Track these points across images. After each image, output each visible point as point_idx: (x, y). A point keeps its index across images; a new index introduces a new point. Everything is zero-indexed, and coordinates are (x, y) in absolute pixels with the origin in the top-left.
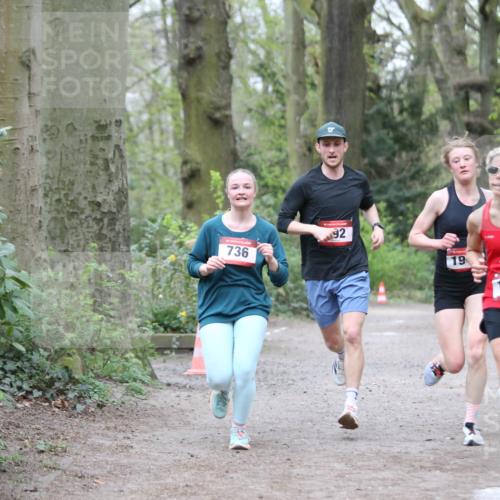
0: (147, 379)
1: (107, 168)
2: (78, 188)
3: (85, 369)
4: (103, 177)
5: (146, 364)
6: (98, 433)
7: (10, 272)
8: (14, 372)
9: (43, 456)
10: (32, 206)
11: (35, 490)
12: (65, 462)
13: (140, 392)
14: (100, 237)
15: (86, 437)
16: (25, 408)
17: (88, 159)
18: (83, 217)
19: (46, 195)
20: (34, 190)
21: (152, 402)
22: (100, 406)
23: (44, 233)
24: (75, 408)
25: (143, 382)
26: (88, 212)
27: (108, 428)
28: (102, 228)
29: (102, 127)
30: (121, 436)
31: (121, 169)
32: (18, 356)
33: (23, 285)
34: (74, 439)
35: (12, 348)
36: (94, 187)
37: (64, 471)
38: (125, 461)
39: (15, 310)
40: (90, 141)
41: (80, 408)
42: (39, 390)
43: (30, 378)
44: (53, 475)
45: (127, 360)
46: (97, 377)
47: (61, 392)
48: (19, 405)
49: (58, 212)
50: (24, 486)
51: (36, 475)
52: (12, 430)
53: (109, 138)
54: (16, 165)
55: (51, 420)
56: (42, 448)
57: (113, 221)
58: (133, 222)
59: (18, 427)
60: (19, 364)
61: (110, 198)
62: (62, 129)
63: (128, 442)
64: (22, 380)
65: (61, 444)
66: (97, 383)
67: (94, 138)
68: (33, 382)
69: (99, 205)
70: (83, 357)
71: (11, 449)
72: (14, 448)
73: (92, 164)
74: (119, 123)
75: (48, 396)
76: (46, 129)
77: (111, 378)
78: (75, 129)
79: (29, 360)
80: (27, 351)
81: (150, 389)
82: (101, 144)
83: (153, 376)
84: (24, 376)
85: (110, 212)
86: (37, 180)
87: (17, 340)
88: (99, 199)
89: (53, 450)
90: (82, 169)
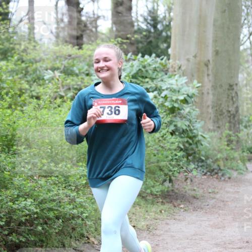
0: (245, 169)
1: (232, 99)
2: (223, 106)
3: (225, 166)
4: (231, 102)
5: (244, 164)
6: (229, 187)
7: (200, 133)
8: (201, 166)
9: (211, 194)
10: (208, 112)
11: (208, 205)
12: (218, 196)
13: (242, 174)
14: (230, 122)
15: (225, 188)
16: (204, 178)
17: (226, 97)
18: (224, 115)
19: (212, 108)
20: (208, 106)
21: (246, 177)
22: (229, 178)
23: (211, 121)
24: (221, 178)
25: (243, 171)
26: (226, 114)
27: (232, 186)
28: (230, 119)
29: (231, 86)
30: (236, 188)
31: (237, 100)
32: (203, 161)
33: (204, 137)
34: (221, 189)
35: (201, 159)
36: (228, 106)
37: (217, 199)
38: (237, 197)
39: (202, 145)
40: (227, 91)
41: (223, 178)
42: (209, 172)
43: (207, 168)
44: (214, 200)
45: (238, 163)
46: (228, 168)
47: (217, 173)
48: (203, 177)
49: (216, 113)
50: (204, 204)
51: (208, 200)
52: (200, 185)
53: (233, 89)
54: (202, 98)
55: (213, 182)
56: (210, 191)
57: (234, 117)
58: (241, 117)
59: (202, 184)
60: (203, 164)
61: (234, 109)
62: (218, 86)
63: (238, 190)
64: (204, 169)
65: (216, 190)
66: (228, 170)
67: (229, 89)
68: (208, 170)
69: (229, 112)
70: (224, 162)
71: (200, 192)
72: (201, 191)
73: (228, 98)
74: (237, 84)
75: (212, 174)
76: (213, 86)
77: (232, 169)
78: (222, 86)
79: (206, 162)
80: (206, 159)
81: (246, 173)
82: (231, 91)
83: (247, 169)
84: (204, 168)
85: (233, 114)
86: (209, 103)
87: (202, 156)
88: (230, 109)
89: (214, 192)
90: (224, 100)
